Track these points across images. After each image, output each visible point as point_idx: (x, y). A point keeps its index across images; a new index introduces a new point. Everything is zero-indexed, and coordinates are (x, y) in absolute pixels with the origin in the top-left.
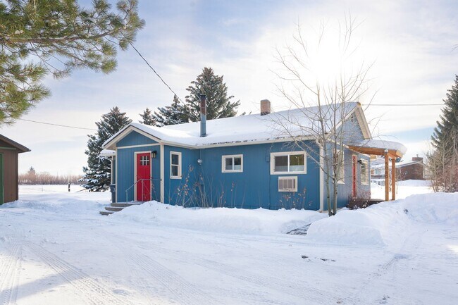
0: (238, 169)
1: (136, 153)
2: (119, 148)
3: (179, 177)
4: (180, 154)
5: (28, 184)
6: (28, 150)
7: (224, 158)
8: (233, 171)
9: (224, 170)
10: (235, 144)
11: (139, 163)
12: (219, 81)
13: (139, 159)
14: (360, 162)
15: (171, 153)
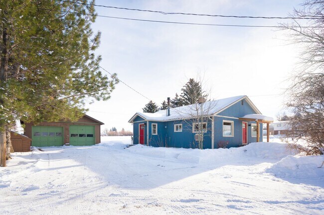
0: (180, 130)
1: (139, 124)
2: (135, 122)
3: (156, 134)
4: (157, 124)
5: (120, 135)
7: (175, 125)
8: (179, 131)
9: (175, 131)
10: (177, 119)
11: (140, 128)
12: (197, 84)
13: (140, 127)
14: (250, 125)
15: (152, 124)
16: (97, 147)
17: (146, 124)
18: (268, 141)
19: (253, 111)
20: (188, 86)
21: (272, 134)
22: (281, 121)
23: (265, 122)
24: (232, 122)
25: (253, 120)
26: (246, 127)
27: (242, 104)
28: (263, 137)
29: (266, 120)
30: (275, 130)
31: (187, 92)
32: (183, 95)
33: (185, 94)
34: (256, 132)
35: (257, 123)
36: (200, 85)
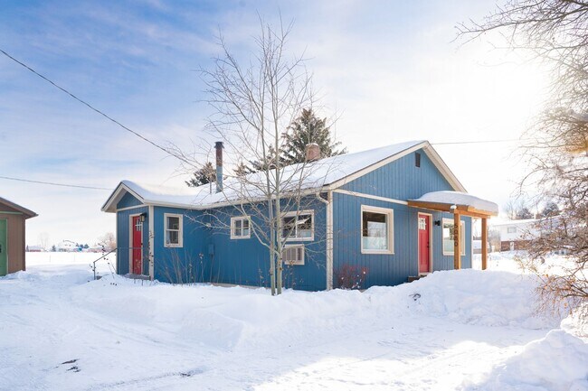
0: (247, 235)
1: (131, 216)
2: (121, 210)
3: (180, 244)
4: (180, 217)
6: (35, 215)
7: (232, 220)
8: (242, 237)
9: (233, 237)
11: (134, 228)
12: (320, 123)
13: (134, 223)
14: (438, 223)
15: (166, 215)
16: (12, 282)
17: (146, 215)
18: (484, 267)
19: (445, 183)
20: (299, 128)
21: (496, 250)
22: (517, 219)
23: (476, 214)
24: (389, 212)
25: (445, 208)
26: (428, 227)
27: (418, 164)
28: (473, 255)
29: (477, 207)
30: (504, 239)
31: (295, 143)
32: (286, 149)
33: (291, 148)
34: (453, 241)
35: (456, 217)
36: (327, 125)
